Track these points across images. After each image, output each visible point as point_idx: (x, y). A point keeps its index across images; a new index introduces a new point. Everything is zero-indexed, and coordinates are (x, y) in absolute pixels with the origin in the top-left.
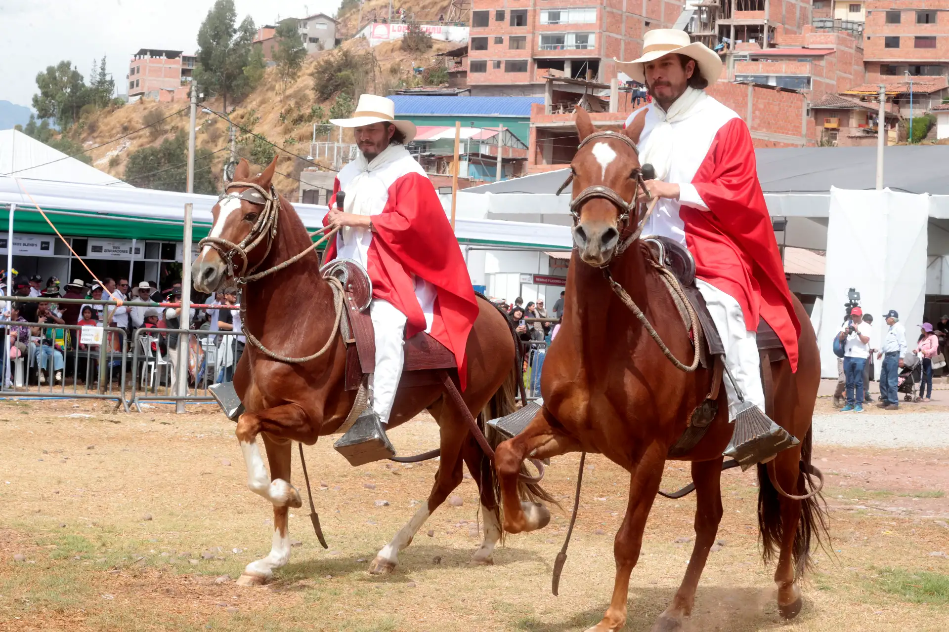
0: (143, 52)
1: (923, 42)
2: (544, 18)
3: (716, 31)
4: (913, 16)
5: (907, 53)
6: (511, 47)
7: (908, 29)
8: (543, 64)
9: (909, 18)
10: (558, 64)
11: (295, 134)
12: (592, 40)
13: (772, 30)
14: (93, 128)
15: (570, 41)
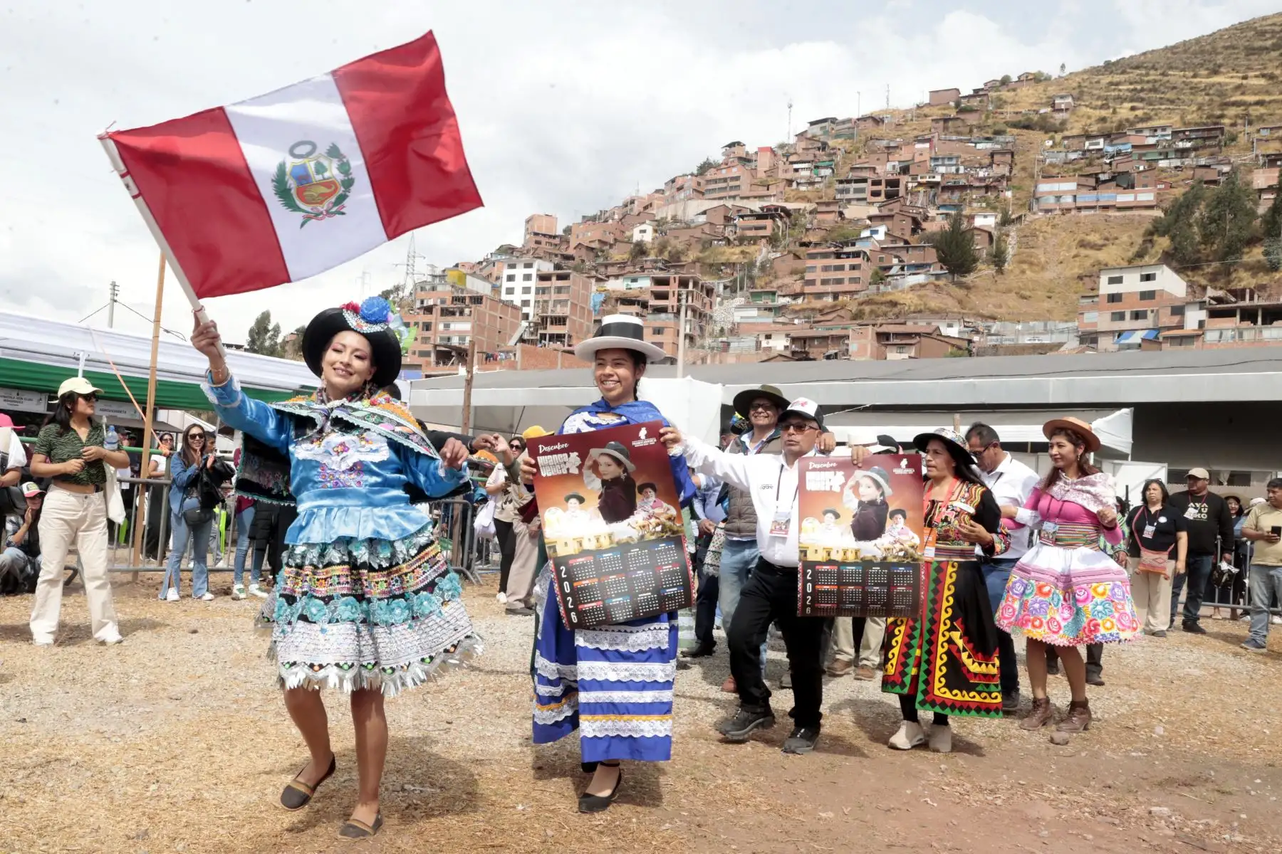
2: (441, 327)
3: (538, 337)
6: (422, 343)
12: (468, 339)
13: (570, 337)
15: (456, 340)
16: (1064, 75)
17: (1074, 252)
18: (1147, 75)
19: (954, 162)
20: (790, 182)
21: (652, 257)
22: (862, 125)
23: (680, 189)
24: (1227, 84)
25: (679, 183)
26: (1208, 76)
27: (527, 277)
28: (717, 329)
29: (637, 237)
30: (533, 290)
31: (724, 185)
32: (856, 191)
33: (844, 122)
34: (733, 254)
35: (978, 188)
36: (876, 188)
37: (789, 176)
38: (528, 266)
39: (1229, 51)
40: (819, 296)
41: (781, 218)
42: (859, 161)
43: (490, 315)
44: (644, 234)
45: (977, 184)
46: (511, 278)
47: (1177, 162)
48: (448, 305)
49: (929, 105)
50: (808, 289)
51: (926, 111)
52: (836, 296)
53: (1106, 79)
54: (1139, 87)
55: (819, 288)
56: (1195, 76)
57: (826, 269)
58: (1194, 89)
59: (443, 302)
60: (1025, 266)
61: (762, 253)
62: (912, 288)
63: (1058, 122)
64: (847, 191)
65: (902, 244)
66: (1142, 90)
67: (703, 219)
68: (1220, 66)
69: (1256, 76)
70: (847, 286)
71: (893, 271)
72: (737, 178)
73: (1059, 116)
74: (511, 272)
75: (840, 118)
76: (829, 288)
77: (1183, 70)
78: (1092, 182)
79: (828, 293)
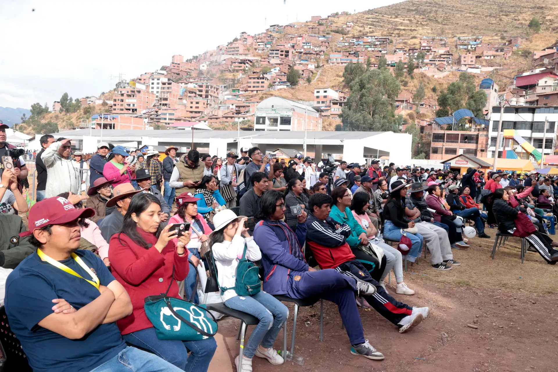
0: (55, 102)
1: (197, 107)
3: (159, 104)
4: (195, 103)
5: (194, 109)
6: (121, 106)
7: (194, 105)
8: (127, 109)
9: (194, 103)
10: (129, 110)
11: (78, 121)
12: (135, 105)
13: (169, 104)
14: (44, 117)
15: (132, 105)
16: (356, 13)
17: (335, 78)
18: (378, 16)
19: (310, 44)
20: (256, 49)
21: (205, 76)
22: (286, 28)
23: (221, 50)
24: (398, 22)
25: (220, 47)
26: (394, 18)
27: (158, 84)
28: (220, 102)
29: (201, 68)
30: (160, 88)
31: (233, 50)
32: (276, 54)
33: (281, 27)
34: (230, 76)
35: (314, 54)
36: (282, 53)
37: (256, 47)
38: (158, 79)
39: (403, 10)
40: (252, 91)
41: (247, 63)
42: (280, 42)
43: (144, 97)
44: (204, 67)
45: (314, 53)
46: (153, 84)
47: (373, 49)
48: (130, 93)
49: (311, 22)
50: (249, 89)
51: (309, 24)
52: (257, 91)
53: (366, 16)
54: (374, 20)
55: (252, 89)
56: (391, 18)
57: (254, 83)
58: (389, 22)
59: (128, 92)
60: (319, 82)
61: (240, 75)
62: (278, 90)
63: (347, 31)
64: (273, 54)
65: (283, 74)
66: (375, 21)
67: (224, 62)
68: (399, 15)
69: (407, 20)
70: (260, 89)
71: (276, 84)
72: (238, 48)
73: (348, 29)
74: (153, 81)
75: (280, 25)
76: (255, 89)
77: (389, 15)
78: (348, 54)
79: (255, 90)
